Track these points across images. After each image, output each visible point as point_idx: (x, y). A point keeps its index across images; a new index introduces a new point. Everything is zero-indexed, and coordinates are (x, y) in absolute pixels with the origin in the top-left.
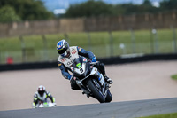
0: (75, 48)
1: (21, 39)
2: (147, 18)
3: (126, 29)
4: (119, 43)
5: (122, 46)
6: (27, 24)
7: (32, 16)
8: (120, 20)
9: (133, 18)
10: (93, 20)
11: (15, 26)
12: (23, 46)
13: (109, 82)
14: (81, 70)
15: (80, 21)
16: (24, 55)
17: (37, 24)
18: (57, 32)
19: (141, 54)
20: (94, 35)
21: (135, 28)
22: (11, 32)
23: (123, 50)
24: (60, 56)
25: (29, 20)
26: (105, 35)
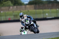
0: (26, 15)
1: (13, 12)
2: (55, 5)
3: (48, 9)
4: (46, 13)
5: (47, 14)
6: (15, 7)
7: (17, 4)
8: (46, 6)
9: (50, 5)
10: (37, 6)
11: (11, 7)
12: (14, 14)
13: (38, 26)
14: (28, 23)
15: (33, 6)
16: (14, 17)
17: (18, 7)
18: (25, 10)
19: (53, 17)
20: (37, 11)
21: (51, 8)
22: (10, 10)
23: (47, 15)
24: (21, 18)
25: (16, 6)
26: (41, 11)
